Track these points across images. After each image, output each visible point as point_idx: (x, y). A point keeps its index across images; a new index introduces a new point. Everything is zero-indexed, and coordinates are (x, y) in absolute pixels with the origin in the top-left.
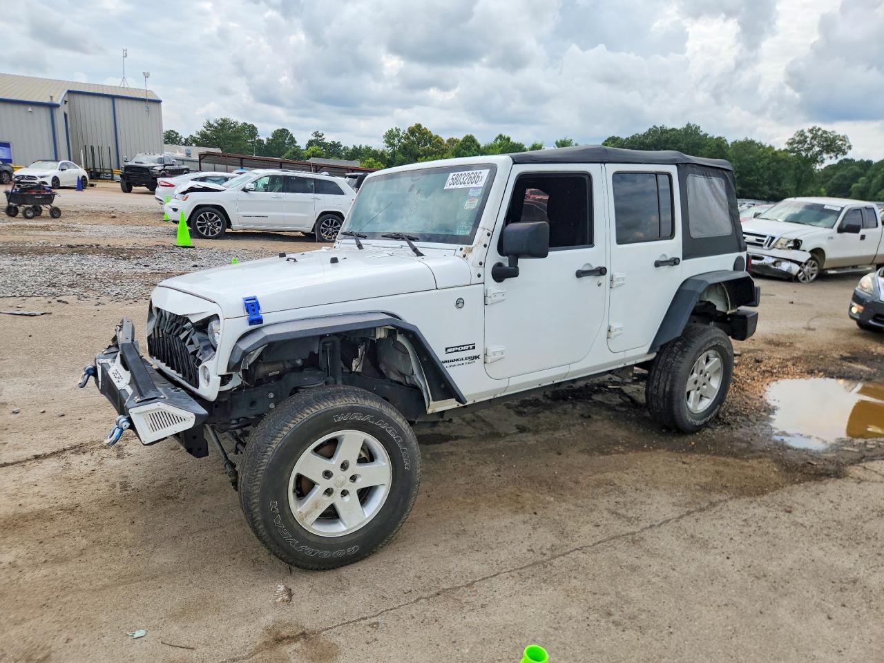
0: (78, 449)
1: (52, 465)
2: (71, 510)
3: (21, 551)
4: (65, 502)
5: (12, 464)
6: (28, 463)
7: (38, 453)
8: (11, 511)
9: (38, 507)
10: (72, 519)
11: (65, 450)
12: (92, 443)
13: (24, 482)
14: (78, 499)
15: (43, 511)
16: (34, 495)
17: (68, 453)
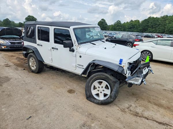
0: (136, 115)
1: (146, 114)
2: (150, 102)
3: (161, 101)
4: (150, 104)
5: (155, 121)
6: (151, 119)
7: (147, 120)
8: (160, 108)
9: (155, 106)
10: (151, 101)
11: (139, 117)
12: (131, 114)
13: (155, 113)
14: (147, 103)
15: (155, 105)
16: (154, 109)
17: (140, 115)
